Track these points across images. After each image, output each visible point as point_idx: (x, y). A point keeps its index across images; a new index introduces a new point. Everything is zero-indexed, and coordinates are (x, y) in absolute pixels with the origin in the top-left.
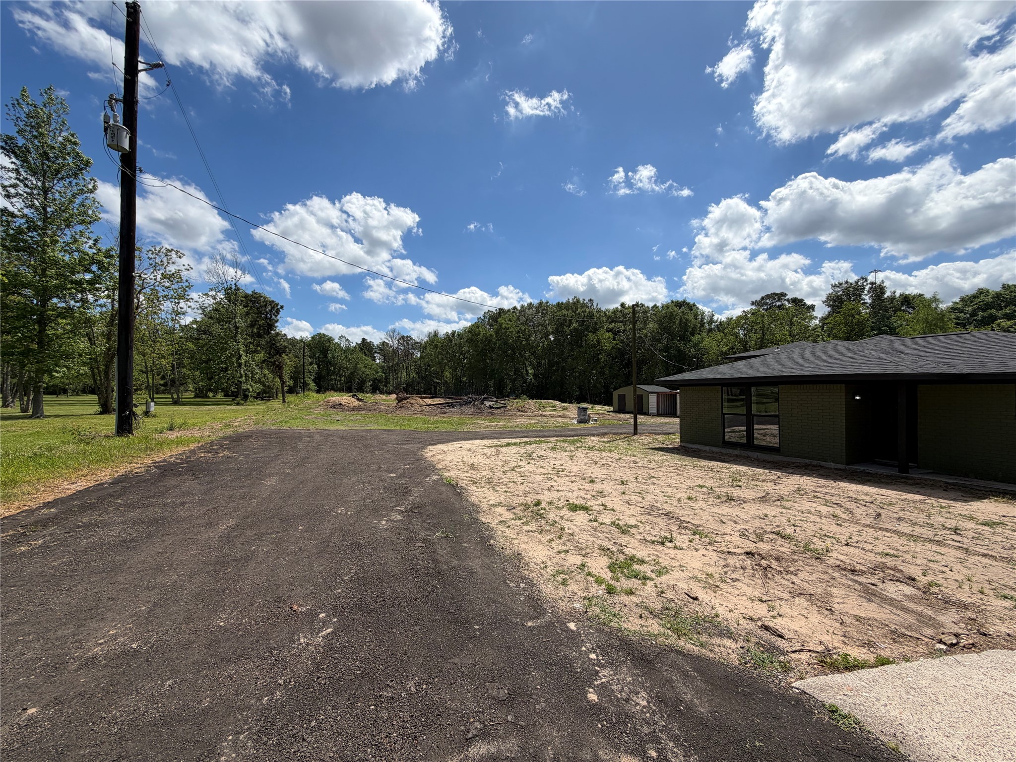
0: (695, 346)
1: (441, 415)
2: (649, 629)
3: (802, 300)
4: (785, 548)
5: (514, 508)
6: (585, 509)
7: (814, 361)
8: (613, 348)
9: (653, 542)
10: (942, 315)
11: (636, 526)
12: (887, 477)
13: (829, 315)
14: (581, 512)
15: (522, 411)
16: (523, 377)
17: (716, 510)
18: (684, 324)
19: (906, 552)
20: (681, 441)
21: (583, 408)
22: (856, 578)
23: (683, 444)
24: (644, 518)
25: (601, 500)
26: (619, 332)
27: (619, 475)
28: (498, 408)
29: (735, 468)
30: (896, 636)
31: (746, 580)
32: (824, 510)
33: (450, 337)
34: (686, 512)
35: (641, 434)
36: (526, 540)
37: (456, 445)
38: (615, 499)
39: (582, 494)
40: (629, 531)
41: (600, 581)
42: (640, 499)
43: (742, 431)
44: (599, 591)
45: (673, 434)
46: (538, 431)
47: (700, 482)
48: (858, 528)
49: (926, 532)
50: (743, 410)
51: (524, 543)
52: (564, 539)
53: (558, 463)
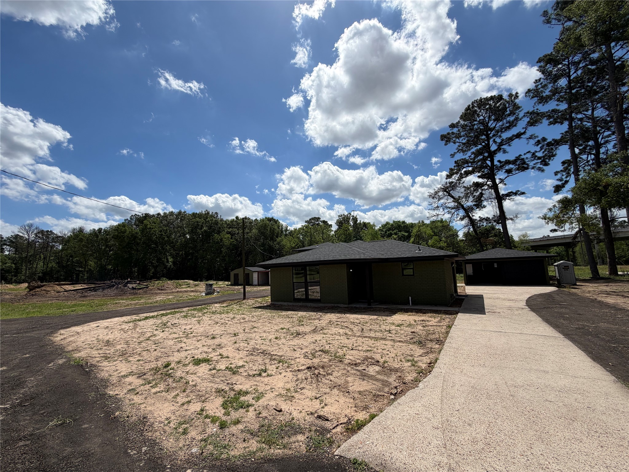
0: (279, 243)
1: (82, 299)
2: (250, 449)
3: (327, 222)
4: (326, 359)
5: (145, 374)
6: (207, 361)
7: (333, 253)
8: (231, 244)
9: (254, 375)
10: (376, 232)
11: (243, 366)
12: (364, 308)
13: (338, 229)
14: (204, 364)
15: (162, 290)
16: (164, 264)
17: (291, 343)
18: (272, 231)
19: (374, 347)
20: (271, 301)
21: (210, 284)
22: (357, 368)
23: (272, 303)
24: (248, 359)
25: (219, 351)
26: (235, 234)
27: (232, 330)
28: (140, 289)
29: (301, 314)
30: (376, 397)
31: (308, 387)
32: (341, 331)
33: (96, 234)
34: (274, 348)
35: (248, 299)
36: (153, 402)
37: (93, 325)
38: (229, 349)
39: (205, 349)
40: (238, 371)
41: (214, 420)
42: (246, 345)
43: (303, 291)
44: (213, 429)
45: (267, 296)
46: (173, 304)
47: (282, 326)
48: (356, 338)
49: (380, 334)
50: (303, 280)
51: (151, 405)
52: (188, 391)
53: (188, 327)
